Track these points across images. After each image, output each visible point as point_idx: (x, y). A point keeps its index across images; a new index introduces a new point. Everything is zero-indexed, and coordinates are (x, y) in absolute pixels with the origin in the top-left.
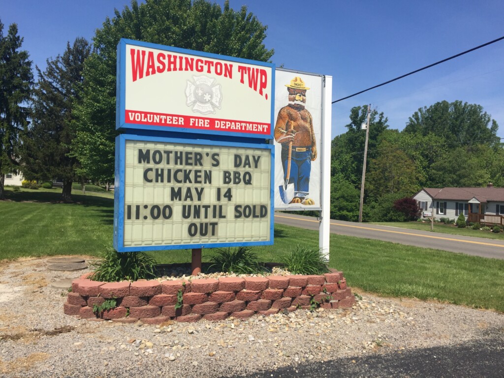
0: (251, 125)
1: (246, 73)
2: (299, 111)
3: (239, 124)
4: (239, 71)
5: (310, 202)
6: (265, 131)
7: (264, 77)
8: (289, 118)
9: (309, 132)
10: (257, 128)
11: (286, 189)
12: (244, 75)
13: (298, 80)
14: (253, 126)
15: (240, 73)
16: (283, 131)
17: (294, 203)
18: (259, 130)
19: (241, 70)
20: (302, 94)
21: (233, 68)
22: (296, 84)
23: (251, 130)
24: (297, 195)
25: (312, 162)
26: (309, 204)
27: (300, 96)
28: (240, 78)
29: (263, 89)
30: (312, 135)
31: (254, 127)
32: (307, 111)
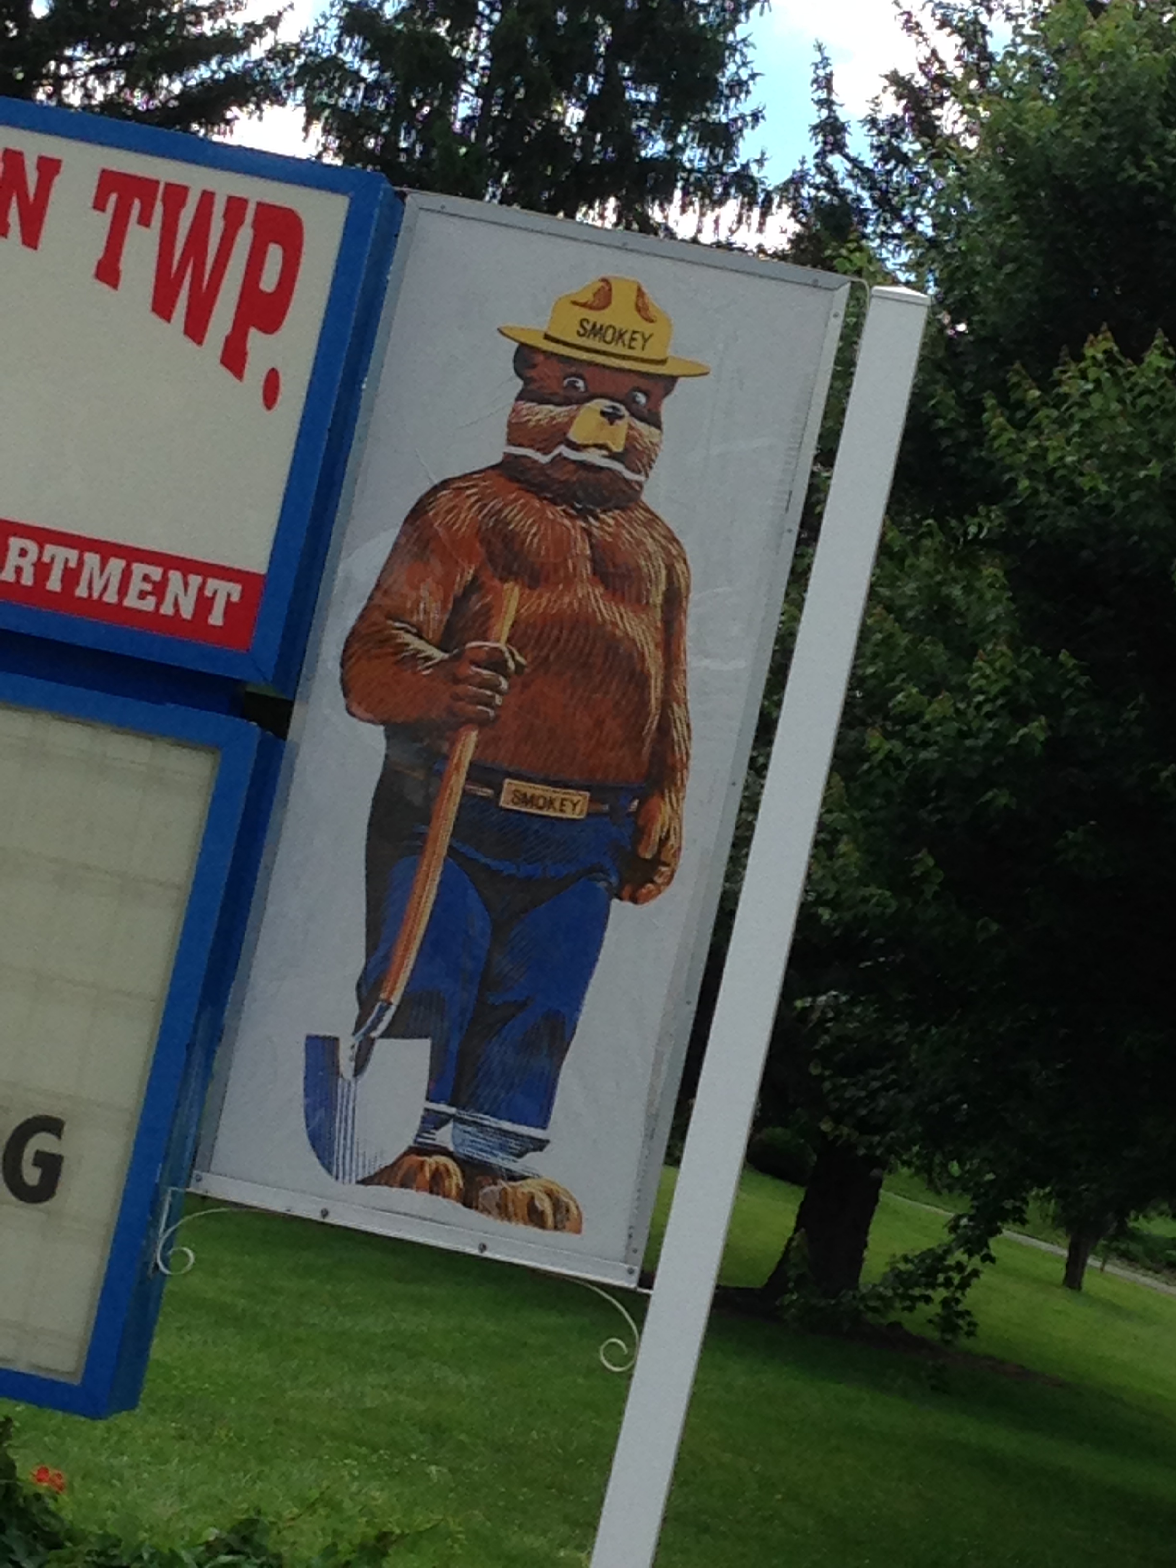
0: (116, 565)
1: (145, 220)
2: (583, 514)
3: (32, 547)
4: (99, 205)
5: (545, 1205)
6: (216, 618)
7: (275, 255)
8: (491, 558)
9: (641, 681)
10: (159, 589)
11: (358, 1070)
12: (134, 229)
13: (623, 300)
14: (126, 576)
15: (104, 220)
16: (417, 643)
17: (404, 1184)
18: (167, 609)
19: (113, 198)
20: (629, 402)
21: (59, 183)
22: (597, 331)
23: (111, 597)
24: (444, 1136)
25: (619, 909)
26: (535, 1217)
27: (612, 417)
28: (98, 252)
29: (253, 333)
30: (665, 705)
31: (136, 585)
32: (653, 520)
